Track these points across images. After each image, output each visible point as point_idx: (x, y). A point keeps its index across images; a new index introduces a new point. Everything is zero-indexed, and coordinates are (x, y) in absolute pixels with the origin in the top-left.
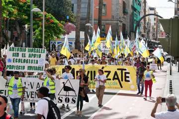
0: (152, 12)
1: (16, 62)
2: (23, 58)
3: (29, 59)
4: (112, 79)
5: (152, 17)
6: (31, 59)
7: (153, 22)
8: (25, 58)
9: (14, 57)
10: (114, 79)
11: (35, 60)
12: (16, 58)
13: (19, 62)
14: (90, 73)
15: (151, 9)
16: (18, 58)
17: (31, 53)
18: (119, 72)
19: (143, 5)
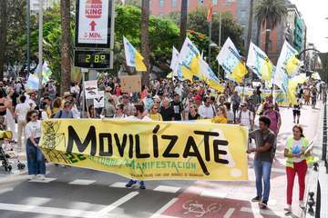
0: (311, 47)
4: (181, 155)
5: (311, 52)
7: (311, 56)
10: (186, 154)
14: (128, 138)
15: (310, 45)
18: (199, 140)
19: (303, 41)
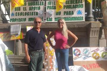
1: (19, 15)
2: (25, 12)
3: (29, 11)
6: (31, 11)
8: (26, 11)
9: (16, 11)
11: (35, 12)
12: (18, 12)
13: (21, 15)
16: (20, 12)
17: (31, 6)
